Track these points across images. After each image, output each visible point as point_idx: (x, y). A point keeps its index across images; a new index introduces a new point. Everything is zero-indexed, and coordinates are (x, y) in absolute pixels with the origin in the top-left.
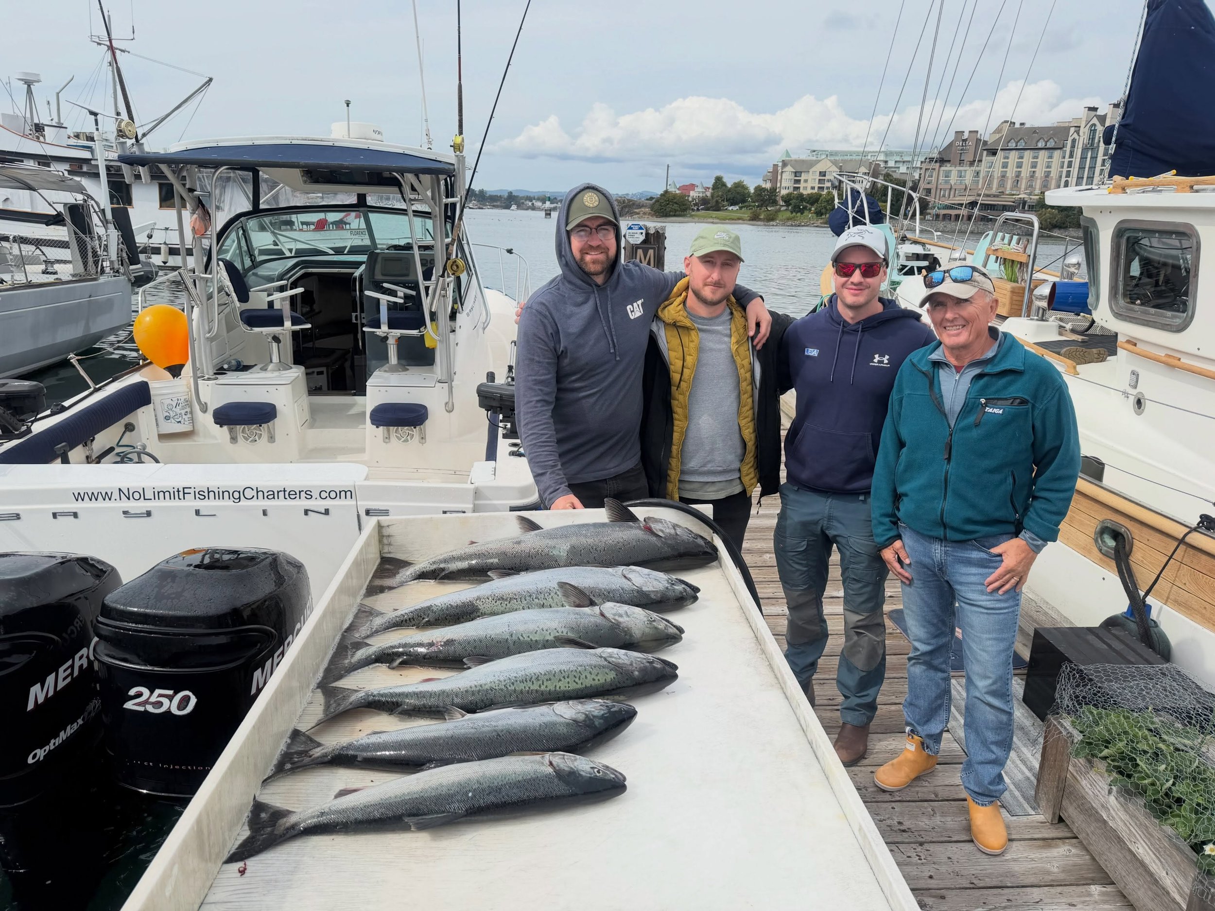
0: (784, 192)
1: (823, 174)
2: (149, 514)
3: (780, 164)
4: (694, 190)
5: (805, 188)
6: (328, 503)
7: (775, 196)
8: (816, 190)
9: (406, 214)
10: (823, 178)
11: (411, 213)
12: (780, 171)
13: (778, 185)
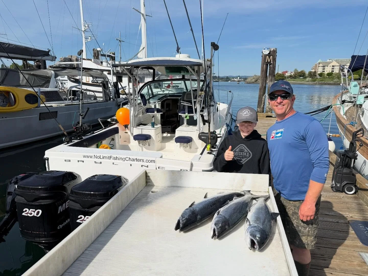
0: (319, 73)
1: (333, 66)
2: (101, 163)
3: (318, 64)
4: (287, 73)
5: (327, 71)
6: (148, 164)
7: (316, 73)
8: (331, 72)
9: (190, 80)
10: (334, 68)
11: (191, 80)
12: (318, 66)
13: (317, 70)
